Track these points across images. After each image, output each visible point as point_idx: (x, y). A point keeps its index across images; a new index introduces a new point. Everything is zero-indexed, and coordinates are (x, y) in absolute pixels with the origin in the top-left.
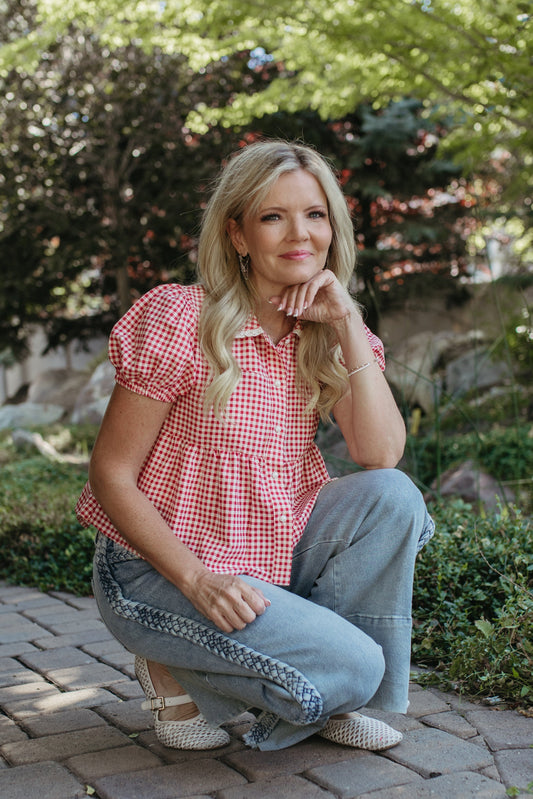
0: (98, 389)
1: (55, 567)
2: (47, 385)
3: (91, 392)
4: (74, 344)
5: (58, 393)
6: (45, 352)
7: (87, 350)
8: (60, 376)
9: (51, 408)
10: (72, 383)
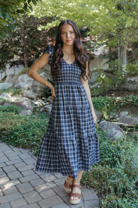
1: (10, 139)
2: (10, 78)
3: (19, 81)
4: (16, 66)
5: (12, 80)
6: (10, 68)
7: (18, 67)
8: (12, 76)
9: (10, 83)
10: (15, 77)
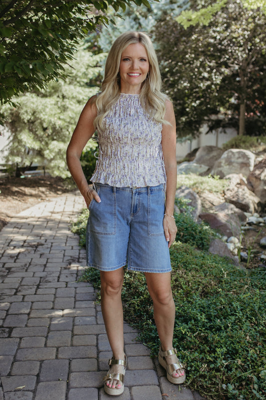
0: (223, 161)
2: (204, 153)
3: (221, 163)
4: (220, 129)
6: (207, 133)
7: (225, 132)
8: (210, 149)
9: (203, 165)
10: (214, 153)
